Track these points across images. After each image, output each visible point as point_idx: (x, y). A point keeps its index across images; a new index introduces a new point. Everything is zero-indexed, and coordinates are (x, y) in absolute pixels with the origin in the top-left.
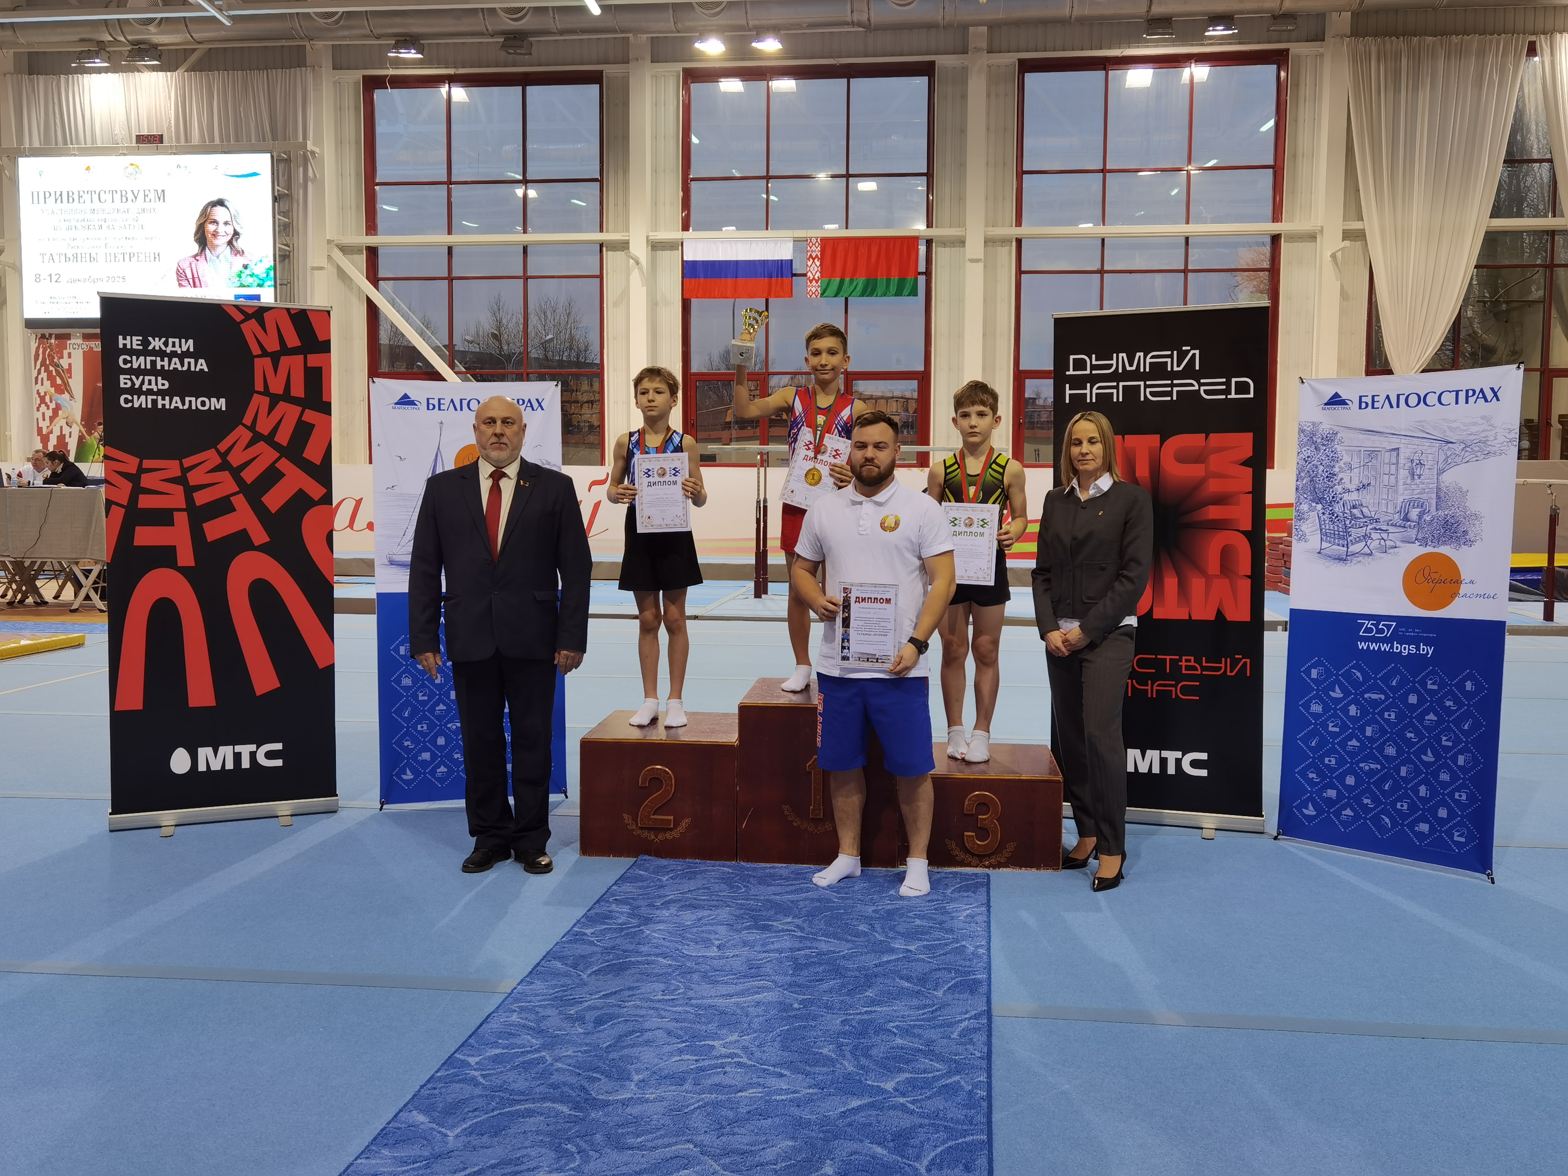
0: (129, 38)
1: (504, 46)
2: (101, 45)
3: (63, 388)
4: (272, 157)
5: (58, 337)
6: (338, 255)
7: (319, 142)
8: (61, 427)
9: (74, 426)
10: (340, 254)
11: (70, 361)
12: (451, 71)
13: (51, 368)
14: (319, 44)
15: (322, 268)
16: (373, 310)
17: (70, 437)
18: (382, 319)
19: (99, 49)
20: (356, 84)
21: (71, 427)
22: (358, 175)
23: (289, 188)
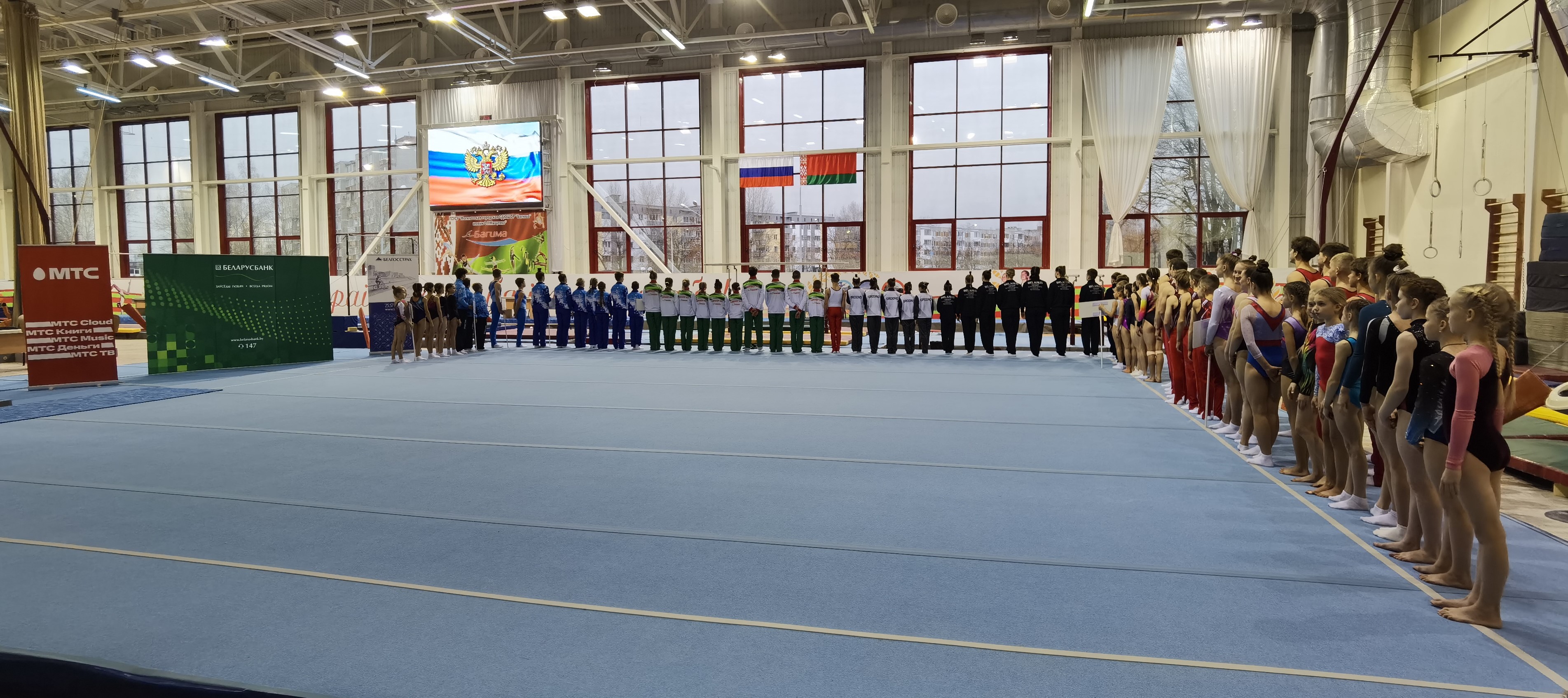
0: (476, 70)
1: (648, 64)
2: (466, 74)
3: (448, 239)
4: (540, 124)
5: (446, 214)
6: (573, 169)
7: (563, 115)
10: (574, 169)
11: (450, 226)
12: (626, 76)
13: (442, 229)
14: (564, 67)
15: (565, 177)
16: (591, 198)
18: (595, 200)
19: (465, 76)
20: (582, 85)
21: (452, 258)
22: (583, 130)
23: (550, 138)
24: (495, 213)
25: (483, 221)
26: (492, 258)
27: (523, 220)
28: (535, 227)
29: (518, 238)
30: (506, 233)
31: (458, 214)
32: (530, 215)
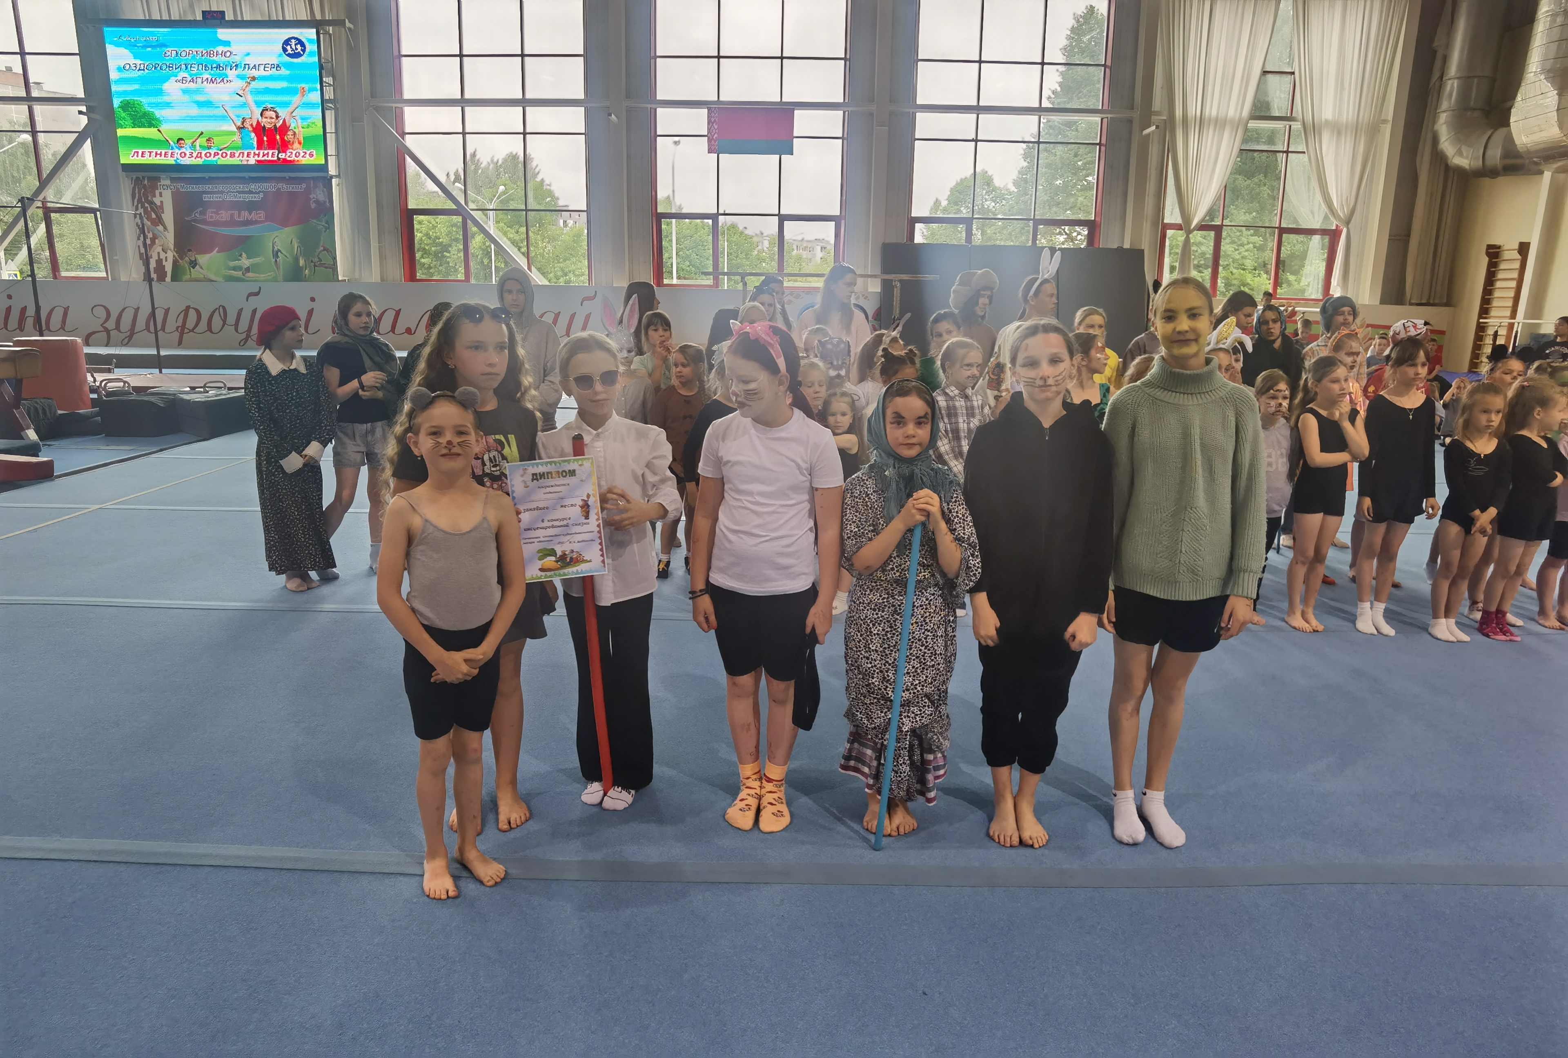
3: (159, 221)
4: (317, 31)
5: (151, 179)
8: (159, 253)
9: (169, 252)
10: (375, 112)
11: (161, 199)
13: (146, 205)
17: (166, 261)
21: (166, 253)
23: (332, 56)
24: (243, 180)
25: (222, 192)
26: (241, 255)
27: (292, 195)
28: (313, 206)
29: (284, 223)
30: (262, 214)
31: (173, 180)
32: (304, 186)
